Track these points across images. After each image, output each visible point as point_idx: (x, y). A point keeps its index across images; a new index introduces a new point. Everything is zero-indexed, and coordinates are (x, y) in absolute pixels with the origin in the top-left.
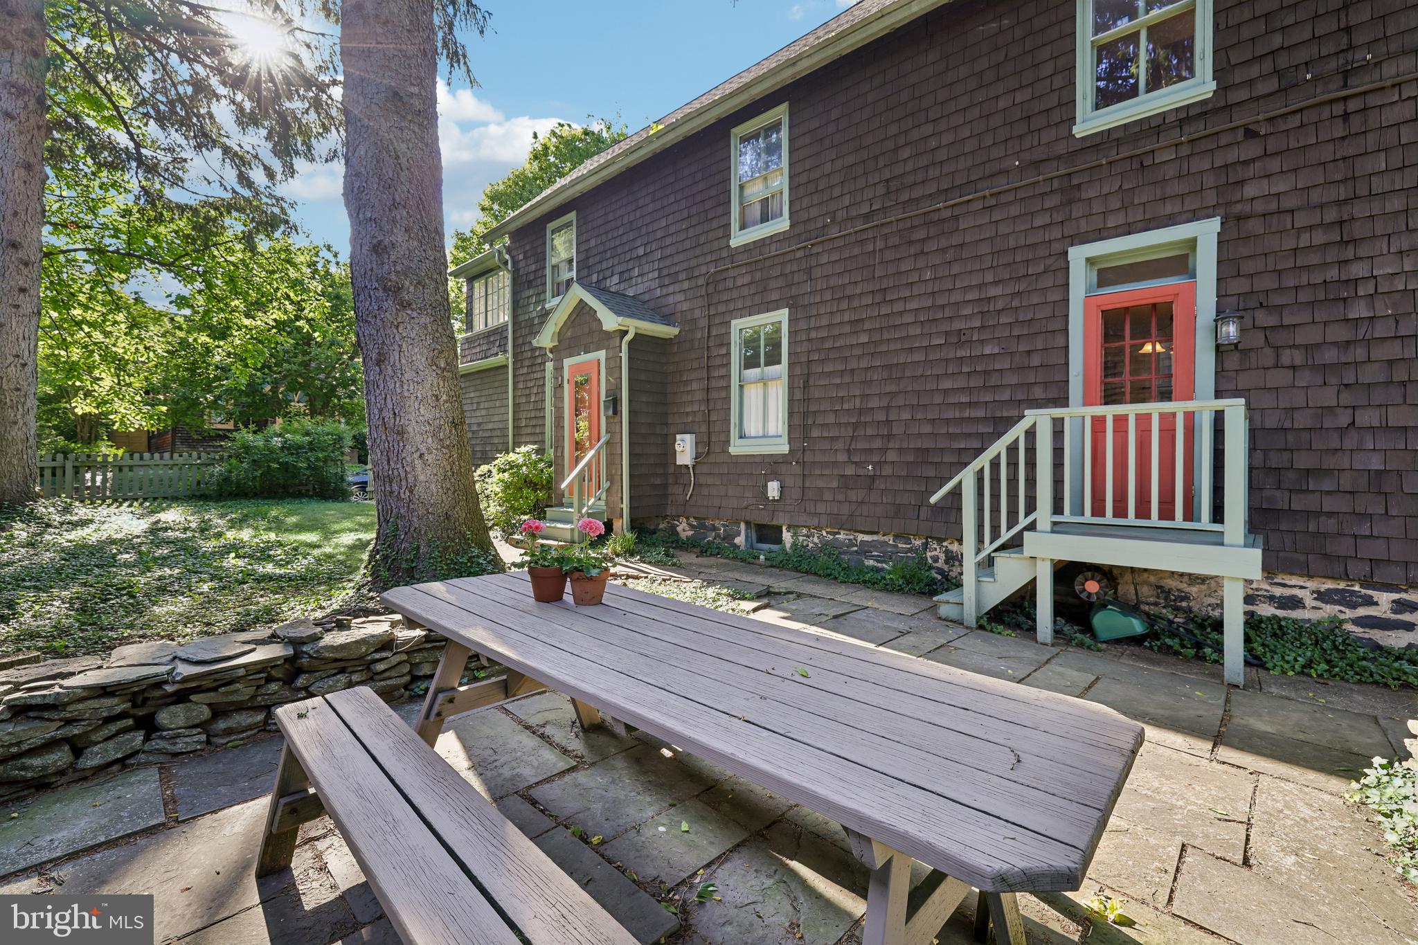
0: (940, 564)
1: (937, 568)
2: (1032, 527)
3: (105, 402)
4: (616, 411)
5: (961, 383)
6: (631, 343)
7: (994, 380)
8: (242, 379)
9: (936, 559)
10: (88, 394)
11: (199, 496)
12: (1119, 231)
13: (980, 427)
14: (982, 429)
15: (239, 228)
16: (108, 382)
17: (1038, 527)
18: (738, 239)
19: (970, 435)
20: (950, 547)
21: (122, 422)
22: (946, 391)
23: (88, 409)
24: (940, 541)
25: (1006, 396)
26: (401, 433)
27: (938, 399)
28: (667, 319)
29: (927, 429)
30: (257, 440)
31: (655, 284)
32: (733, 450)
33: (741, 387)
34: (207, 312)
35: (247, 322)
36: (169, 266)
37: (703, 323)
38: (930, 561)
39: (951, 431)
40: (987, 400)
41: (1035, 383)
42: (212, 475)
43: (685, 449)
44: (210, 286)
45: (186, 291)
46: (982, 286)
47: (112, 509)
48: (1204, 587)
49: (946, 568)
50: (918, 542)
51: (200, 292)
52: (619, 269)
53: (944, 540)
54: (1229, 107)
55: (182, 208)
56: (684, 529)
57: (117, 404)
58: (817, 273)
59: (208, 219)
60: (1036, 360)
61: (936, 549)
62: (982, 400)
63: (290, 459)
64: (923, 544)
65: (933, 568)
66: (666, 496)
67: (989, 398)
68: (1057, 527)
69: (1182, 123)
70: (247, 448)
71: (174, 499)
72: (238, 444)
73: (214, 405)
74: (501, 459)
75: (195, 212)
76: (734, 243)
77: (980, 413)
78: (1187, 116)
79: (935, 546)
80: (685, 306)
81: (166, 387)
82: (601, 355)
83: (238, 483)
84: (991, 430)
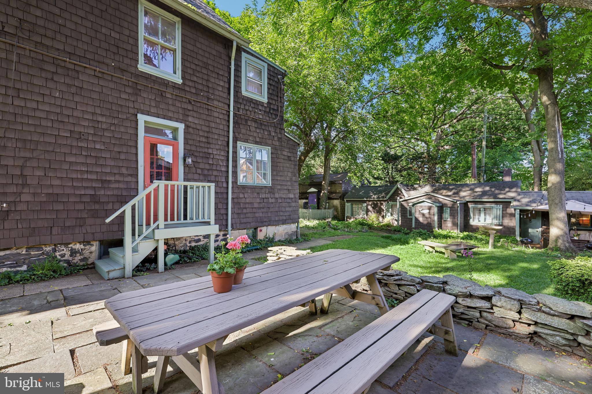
0: (67, 257)
1: (65, 260)
2: (158, 227)
5: (82, 160)
7: (101, 162)
9: (63, 256)
12: (155, 115)
13: (93, 183)
14: (94, 185)
17: (160, 227)
19: (87, 187)
20: (74, 247)
22: (71, 163)
24: (66, 245)
25: (108, 170)
27: (66, 166)
29: (57, 182)
38: (59, 257)
39: (75, 184)
40: (98, 171)
41: (123, 166)
46: (93, 114)
48: (180, 241)
49: (71, 259)
50: (48, 249)
53: (70, 244)
54: (185, 91)
60: (123, 157)
61: (63, 250)
62: (94, 170)
64: (53, 249)
65: (62, 261)
67: (99, 170)
68: (167, 227)
69: (174, 87)
77: (94, 177)
79: (63, 248)
84: (100, 186)
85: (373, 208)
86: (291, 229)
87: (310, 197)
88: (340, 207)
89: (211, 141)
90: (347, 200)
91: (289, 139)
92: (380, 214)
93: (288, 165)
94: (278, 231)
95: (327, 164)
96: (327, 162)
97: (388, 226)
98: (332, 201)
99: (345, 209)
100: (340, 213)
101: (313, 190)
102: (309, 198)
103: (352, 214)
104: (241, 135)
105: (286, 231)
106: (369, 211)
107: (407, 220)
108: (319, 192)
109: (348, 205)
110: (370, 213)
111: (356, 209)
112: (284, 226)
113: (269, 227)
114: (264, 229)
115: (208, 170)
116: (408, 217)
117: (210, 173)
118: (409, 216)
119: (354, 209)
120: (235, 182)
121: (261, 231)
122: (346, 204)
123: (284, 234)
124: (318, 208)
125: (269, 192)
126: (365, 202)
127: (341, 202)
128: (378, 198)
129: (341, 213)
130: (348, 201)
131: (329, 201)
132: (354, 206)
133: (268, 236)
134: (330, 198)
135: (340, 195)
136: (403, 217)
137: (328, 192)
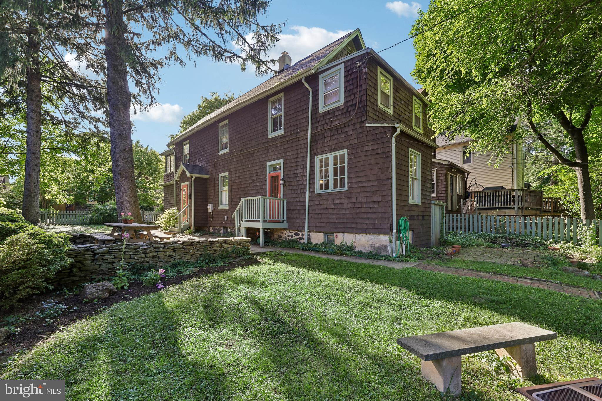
3: (55, 195)
4: (190, 198)
6: (194, 180)
8: (97, 187)
10: (49, 192)
11: (83, 223)
12: (272, 160)
15: (96, 141)
16: (56, 188)
17: (243, 221)
18: (221, 153)
21: (60, 202)
23: (49, 197)
26: (122, 203)
28: (207, 173)
30: (100, 207)
31: (205, 163)
32: (220, 208)
33: (221, 192)
34: (86, 166)
35: (98, 169)
36: (74, 152)
37: (214, 174)
42: (88, 218)
43: (210, 208)
44: (87, 158)
45: (79, 159)
47: (59, 226)
51: (84, 160)
52: (198, 158)
54: (285, 137)
55: (78, 136)
56: (211, 230)
57: (58, 196)
58: (233, 163)
59: (86, 139)
63: (111, 213)
66: (207, 221)
69: (281, 138)
70: (98, 209)
71: (77, 225)
72: (96, 208)
73: (90, 195)
74: (167, 211)
75: (82, 137)
76: (220, 154)
78: (281, 137)
80: (211, 170)
81: (73, 190)
82: (188, 183)
83: (96, 220)
86: (379, 241)
89: (298, 164)
91: (374, 128)
93: (373, 162)
94: (359, 240)
104: (318, 150)
105: (371, 243)
112: (369, 236)
113: (346, 234)
114: (340, 235)
115: (297, 185)
117: (298, 187)
120: (312, 191)
121: (337, 236)
123: (367, 246)
125: (346, 198)
133: (344, 243)
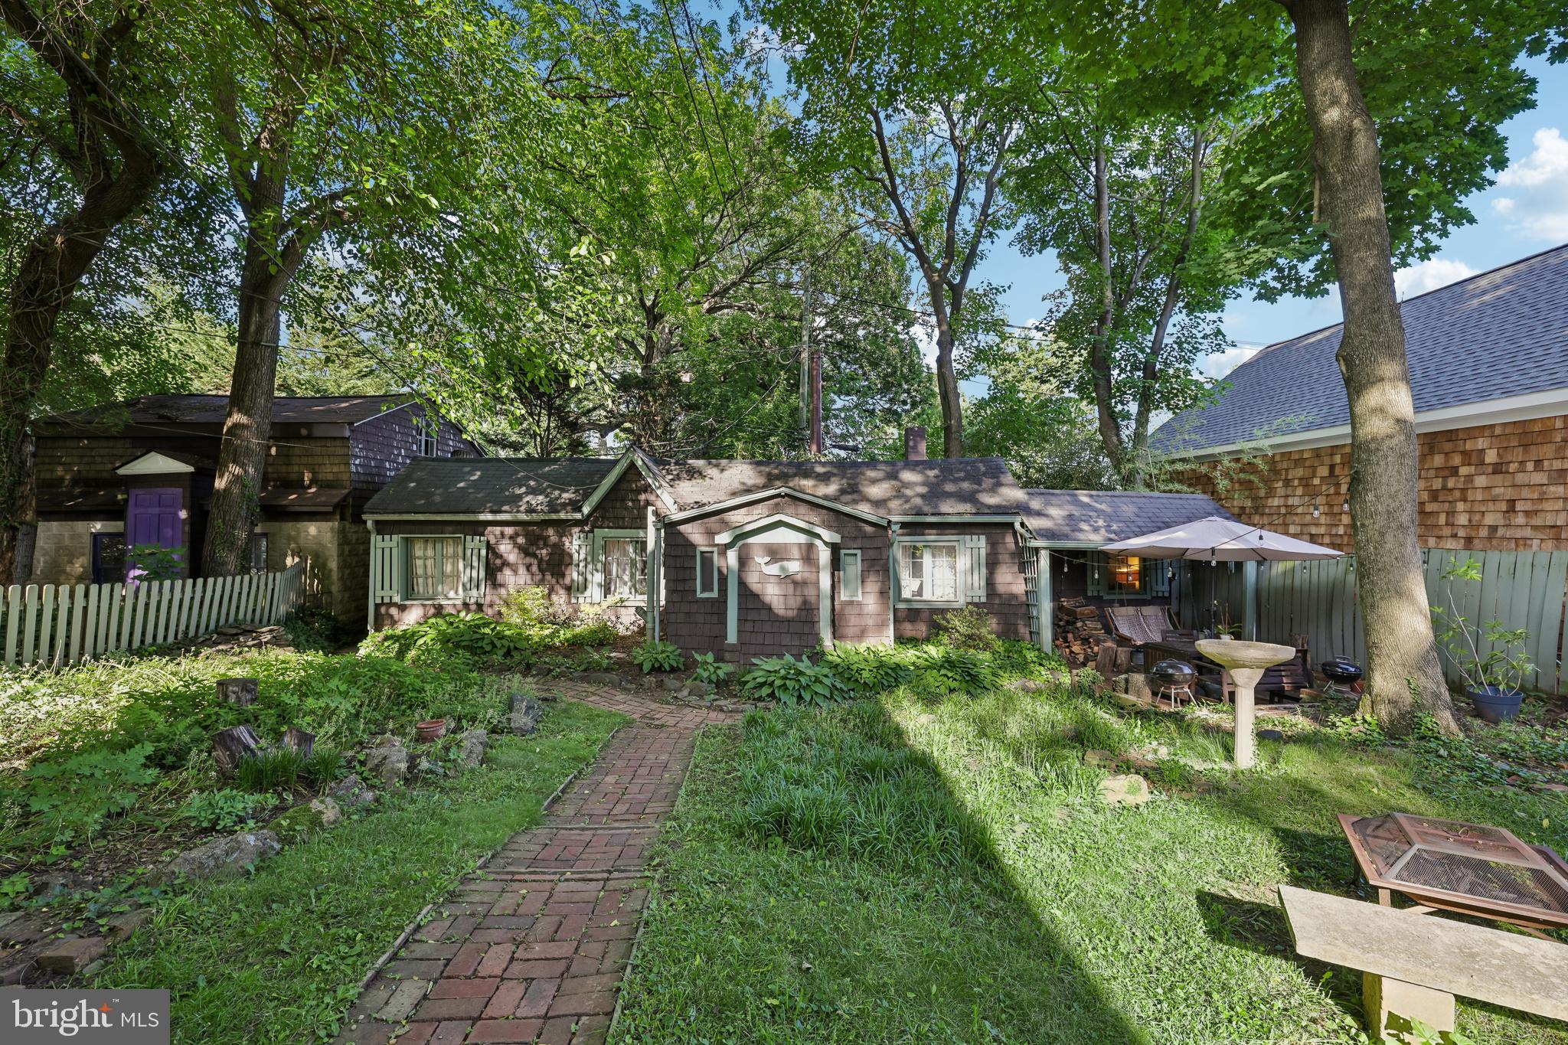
85: (525, 551)
87: (140, 506)
88: (341, 555)
90: (377, 523)
92: (559, 574)
95: (260, 329)
96: (255, 318)
97: (602, 638)
98: (289, 527)
99: (366, 566)
100: (335, 589)
101: (157, 463)
102: (131, 511)
103: (409, 592)
106: (506, 564)
107: (694, 608)
108: (202, 479)
109: (384, 550)
110: (507, 572)
111: (430, 562)
116: (699, 595)
118: (703, 590)
119: (419, 563)
122: (376, 541)
124: (198, 567)
126: (477, 529)
127: (342, 532)
128: (553, 507)
129: (345, 588)
130: (383, 528)
131: (273, 526)
132: (418, 551)
134: (274, 512)
135: (337, 495)
136: (676, 597)
137: (265, 480)
